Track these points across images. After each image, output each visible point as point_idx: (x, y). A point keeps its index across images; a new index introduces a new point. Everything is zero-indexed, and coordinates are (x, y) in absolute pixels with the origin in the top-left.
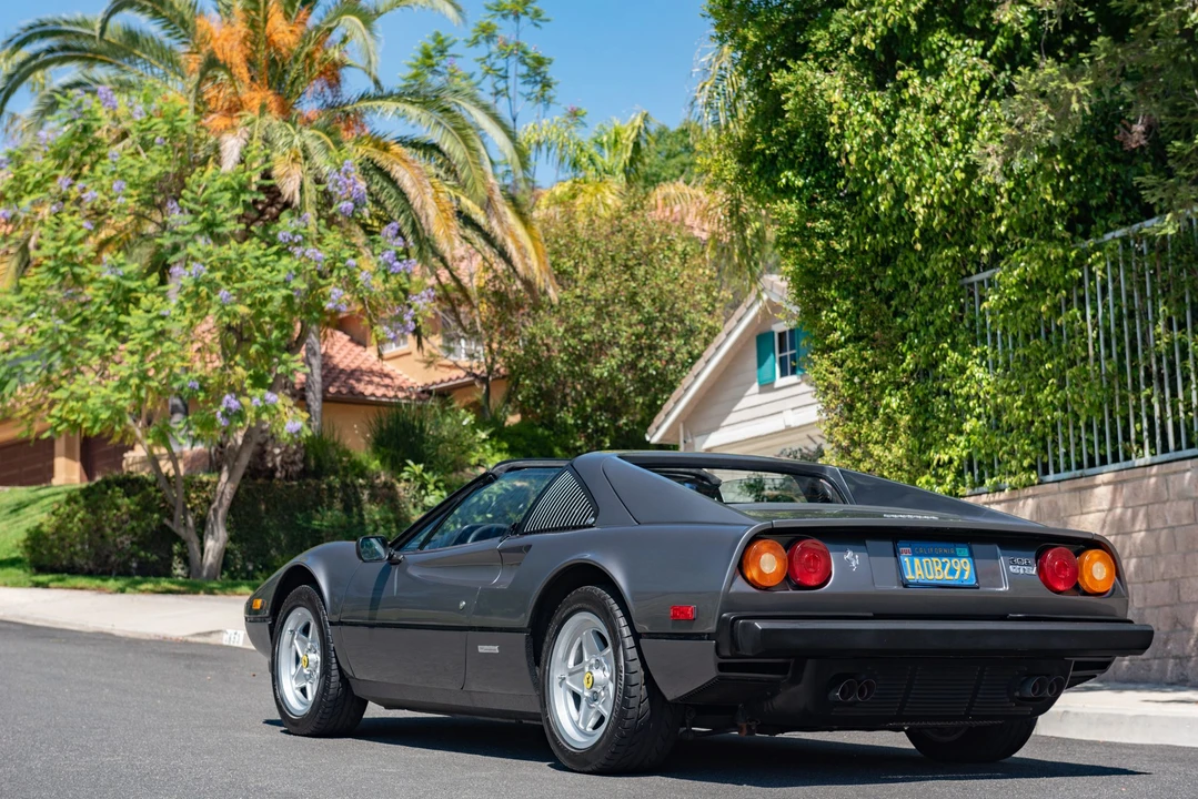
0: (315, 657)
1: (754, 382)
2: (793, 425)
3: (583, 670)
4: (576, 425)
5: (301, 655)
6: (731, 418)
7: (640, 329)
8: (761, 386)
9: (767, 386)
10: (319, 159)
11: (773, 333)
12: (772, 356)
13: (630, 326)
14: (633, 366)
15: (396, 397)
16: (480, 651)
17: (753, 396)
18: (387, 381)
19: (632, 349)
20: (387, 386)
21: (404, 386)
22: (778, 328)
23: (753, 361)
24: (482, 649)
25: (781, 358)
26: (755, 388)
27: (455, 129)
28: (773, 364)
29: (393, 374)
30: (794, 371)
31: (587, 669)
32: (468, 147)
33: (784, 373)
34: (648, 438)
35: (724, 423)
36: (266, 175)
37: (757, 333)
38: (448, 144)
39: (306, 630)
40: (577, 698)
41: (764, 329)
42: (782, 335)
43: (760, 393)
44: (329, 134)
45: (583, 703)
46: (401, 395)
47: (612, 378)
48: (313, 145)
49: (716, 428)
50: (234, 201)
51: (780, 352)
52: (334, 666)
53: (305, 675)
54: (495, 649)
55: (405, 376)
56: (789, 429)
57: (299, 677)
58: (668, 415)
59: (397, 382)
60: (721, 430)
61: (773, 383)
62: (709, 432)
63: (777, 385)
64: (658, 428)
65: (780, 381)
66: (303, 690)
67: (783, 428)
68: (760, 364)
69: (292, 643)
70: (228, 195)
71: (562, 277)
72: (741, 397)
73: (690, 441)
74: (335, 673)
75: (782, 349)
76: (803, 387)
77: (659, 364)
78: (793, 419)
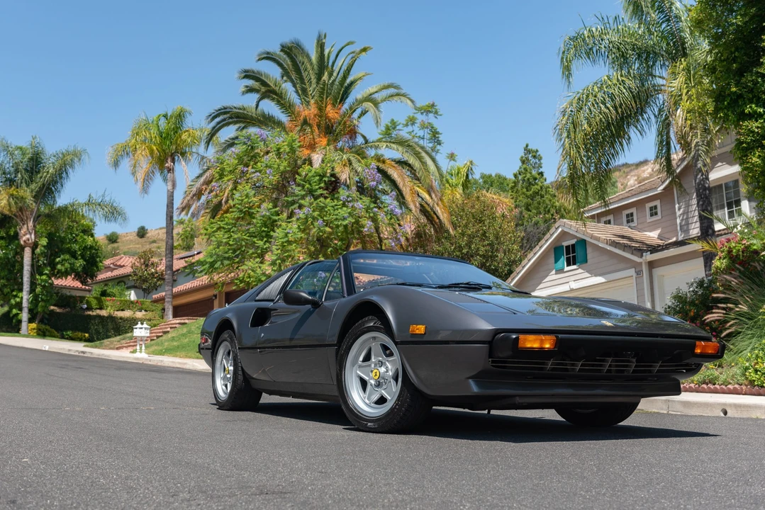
1: (553, 269)
2: (575, 288)
6: (541, 286)
7: (488, 248)
8: (556, 271)
9: (560, 271)
10: (356, 165)
11: (563, 246)
12: (563, 256)
13: (484, 246)
17: (553, 276)
22: (565, 244)
23: (552, 260)
25: (567, 258)
26: (554, 272)
27: (414, 154)
28: (563, 260)
30: (574, 264)
32: (421, 162)
33: (569, 264)
35: (539, 288)
36: (333, 169)
37: (554, 246)
38: (412, 160)
41: (558, 244)
42: (568, 247)
43: (556, 274)
44: (359, 155)
48: (352, 158)
49: (533, 291)
50: (320, 180)
51: (567, 255)
56: (572, 290)
60: (536, 291)
61: (563, 269)
63: (565, 270)
65: (566, 269)
67: (569, 289)
68: (556, 261)
70: (318, 178)
71: (455, 226)
72: (548, 276)
75: (568, 253)
76: (580, 271)
77: (496, 264)
78: (574, 285)
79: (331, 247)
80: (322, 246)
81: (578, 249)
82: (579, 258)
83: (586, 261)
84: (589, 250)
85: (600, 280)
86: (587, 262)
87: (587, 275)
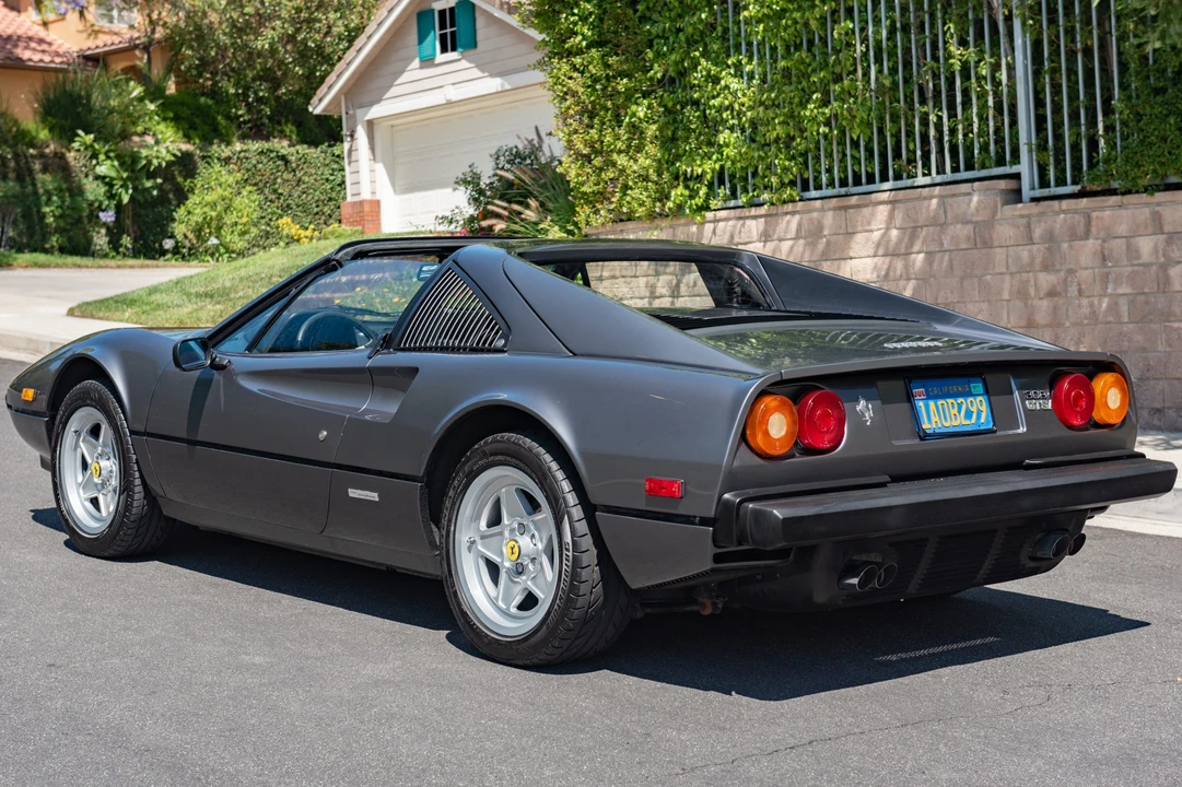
0: (110, 465)
1: (414, 58)
2: (454, 99)
3: (501, 534)
4: (237, 95)
5: (89, 460)
6: (393, 91)
8: (422, 61)
9: (428, 62)
11: (433, 10)
12: (432, 33)
14: (291, 39)
15: (52, 62)
16: (351, 495)
17: (414, 71)
18: (45, 47)
19: (293, 21)
20: (43, 51)
21: (61, 51)
22: (438, 6)
23: (414, 37)
24: (354, 493)
25: (441, 35)
26: (416, 63)
28: (433, 41)
29: (48, 39)
30: (454, 49)
31: (507, 534)
33: (444, 50)
34: (310, 109)
35: (386, 97)
37: (417, 11)
39: (95, 431)
40: (494, 569)
41: (424, 7)
42: (442, 13)
43: (421, 68)
45: (503, 577)
46: (58, 60)
47: (273, 51)
49: (379, 101)
51: (441, 29)
52: (138, 482)
53: (96, 485)
54: (374, 496)
55: (60, 41)
56: (449, 103)
57: (86, 485)
58: (330, 87)
59: (54, 48)
60: (383, 103)
61: (433, 59)
62: (371, 104)
63: (437, 61)
64: (320, 100)
65: (440, 57)
66: (95, 502)
67: (444, 102)
68: (421, 41)
69: (77, 446)
72: (402, 72)
73: (351, 112)
74: (138, 489)
75: (443, 26)
76: (464, 64)
77: (317, 37)
78: (455, 94)
81: (460, 18)
82: (460, 39)
83: (475, 45)
84: (480, 22)
85: (494, 84)
86: (475, 46)
87: (476, 73)
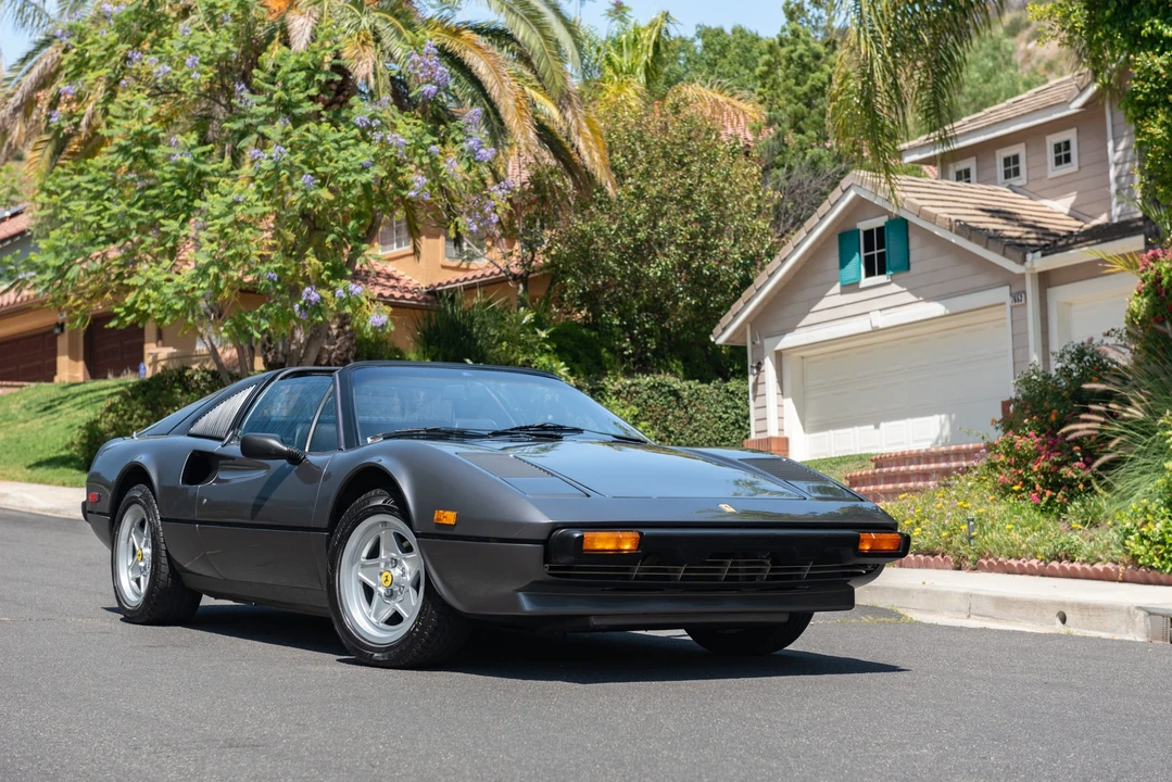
1: (836, 282)
2: (881, 326)
4: (621, 326)
6: (809, 319)
7: (695, 227)
8: (843, 286)
9: (851, 287)
10: (390, 40)
11: (859, 230)
12: (857, 254)
13: (685, 224)
14: (685, 266)
15: (403, 297)
17: (834, 297)
18: (393, 282)
19: (686, 247)
20: (393, 287)
21: (410, 287)
22: (863, 226)
23: (835, 260)
25: (866, 257)
26: (837, 288)
27: (529, 16)
28: (857, 264)
29: (396, 275)
30: (882, 272)
32: (545, 37)
33: (870, 273)
34: (712, 339)
35: (800, 325)
36: (337, 56)
37: (839, 232)
38: (522, 31)
41: (848, 227)
42: (868, 233)
43: (842, 293)
44: (397, 17)
46: (408, 296)
47: (663, 281)
48: (381, 26)
49: (791, 329)
50: (309, 78)
51: (866, 251)
55: (407, 277)
56: (876, 331)
58: (736, 316)
59: (402, 283)
60: (797, 331)
61: (858, 283)
62: (783, 333)
63: (861, 286)
64: (724, 329)
65: (865, 282)
67: (870, 329)
68: (843, 264)
70: (303, 74)
71: (620, 176)
72: (823, 297)
73: (758, 342)
75: (869, 247)
76: (894, 288)
77: (713, 264)
78: (881, 320)
79: (333, 232)
80: (314, 229)
81: (892, 240)
82: (891, 260)
83: (907, 267)
84: (914, 242)
85: (936, 309)
86: (909, 269)
87: (910, 297)
